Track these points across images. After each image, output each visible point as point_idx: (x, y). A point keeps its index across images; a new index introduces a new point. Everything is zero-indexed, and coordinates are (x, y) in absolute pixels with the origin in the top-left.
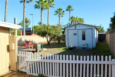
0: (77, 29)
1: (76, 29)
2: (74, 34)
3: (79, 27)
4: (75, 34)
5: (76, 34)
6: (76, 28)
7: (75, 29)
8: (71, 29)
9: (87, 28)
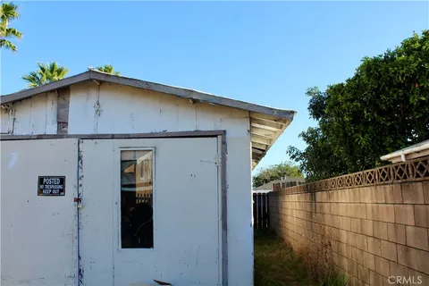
0: (71, 130)
1: (61, 134)
2: (41, 180)
3: (98, 112)
4: (51, 186)
5: (62, 180)
6: (62, 123)
7: (53, 130)
8: (17, 132)
9: (171, 129)
